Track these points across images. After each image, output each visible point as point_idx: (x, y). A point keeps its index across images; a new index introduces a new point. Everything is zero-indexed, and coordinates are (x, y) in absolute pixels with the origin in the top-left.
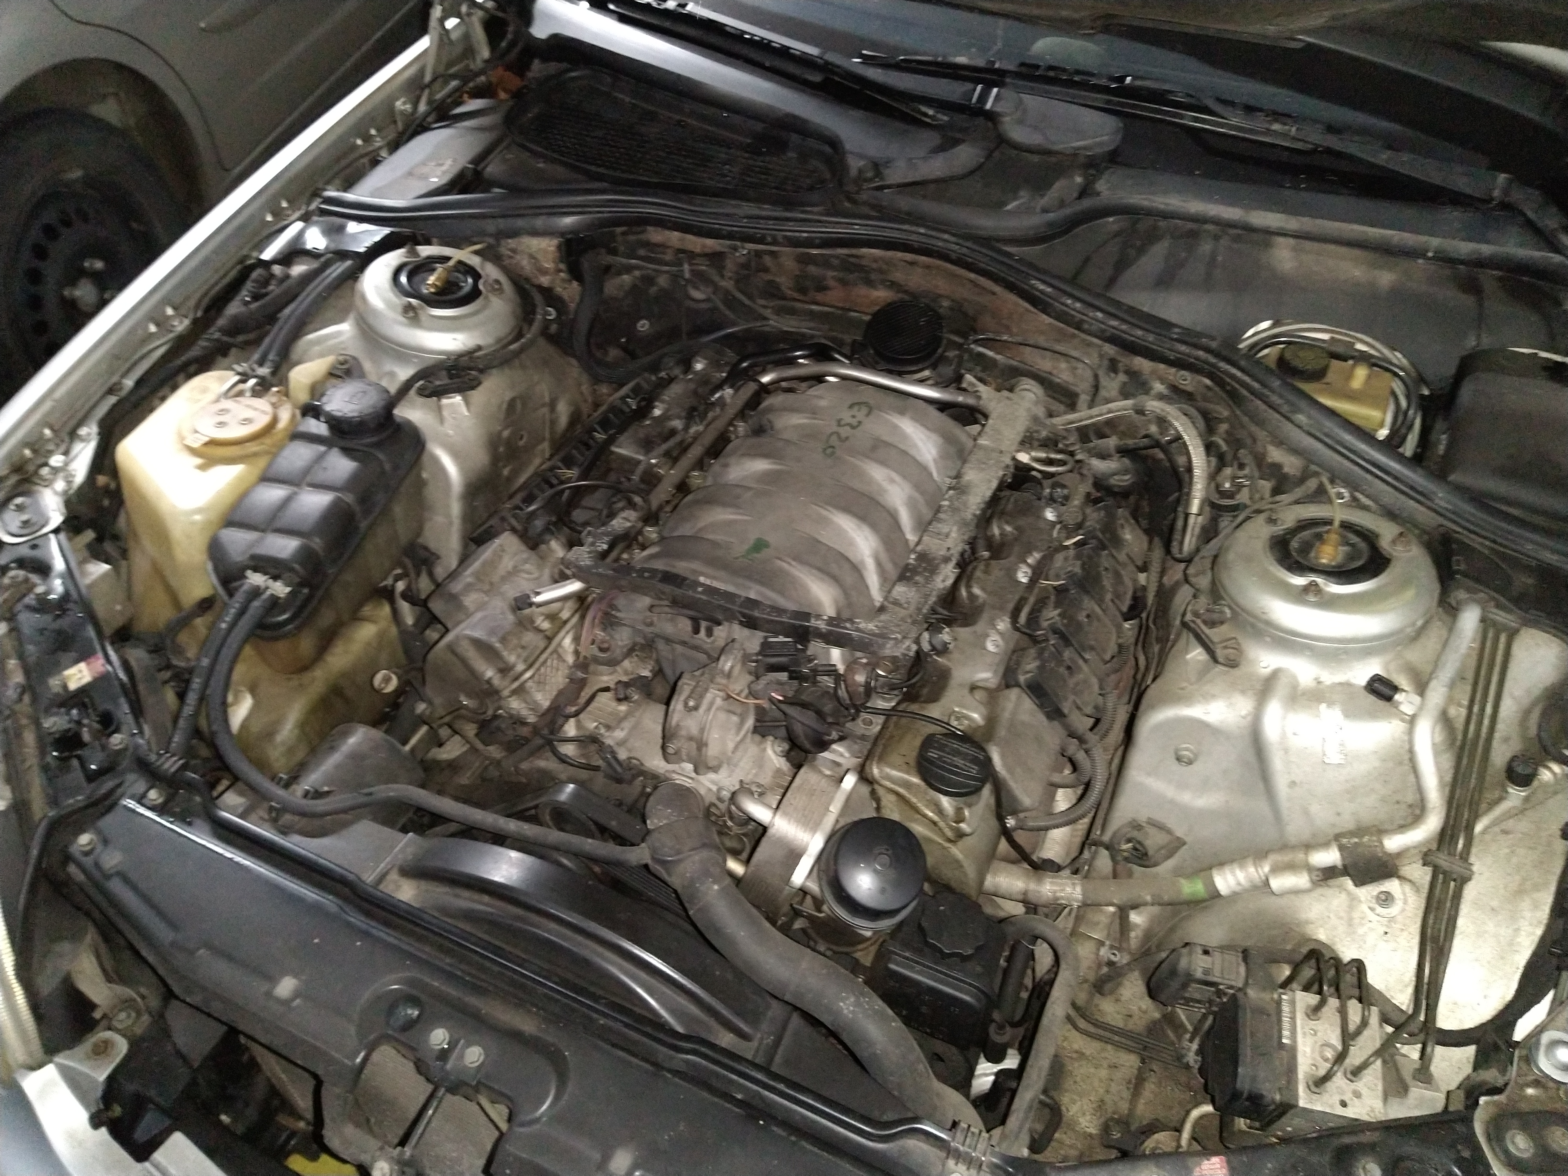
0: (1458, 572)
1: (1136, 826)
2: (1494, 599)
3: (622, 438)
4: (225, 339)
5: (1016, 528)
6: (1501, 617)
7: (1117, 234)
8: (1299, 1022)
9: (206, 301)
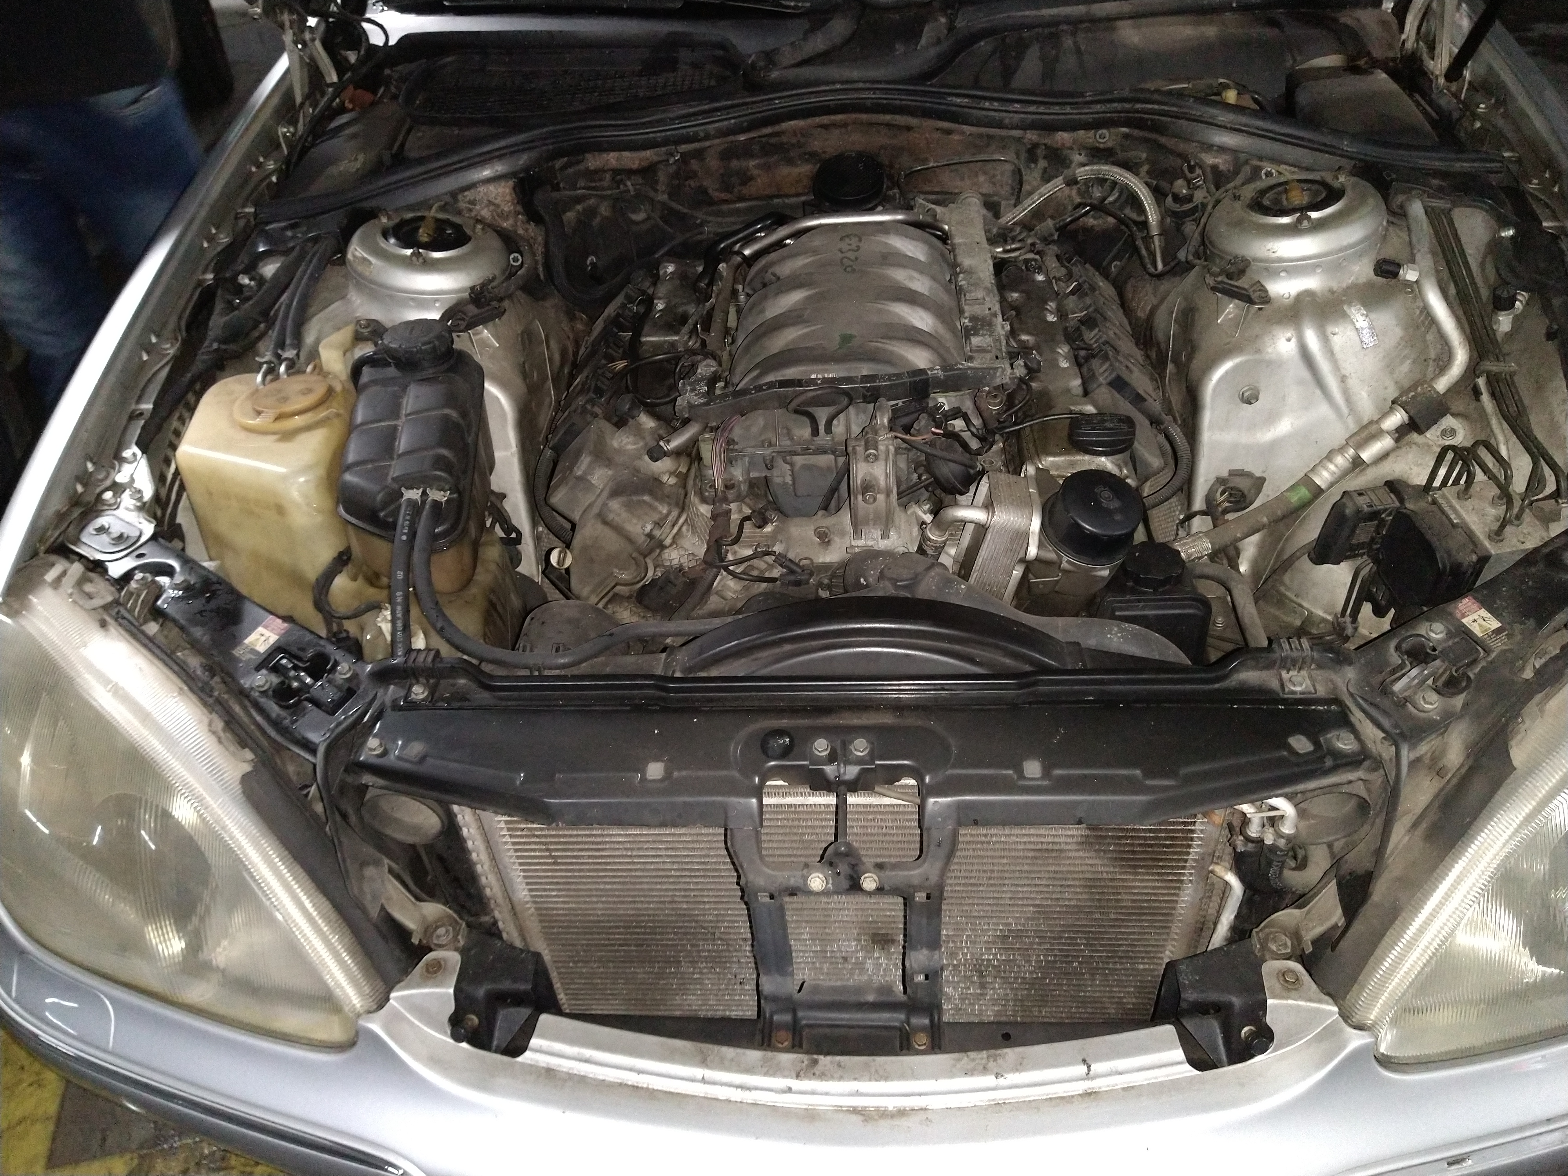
0: (1392, 180)
1: (1220, 481)
2: (1424, 192)
3: (646, 329)
4: (224, 347)
5: (1022, 292)
6: (1436, 203)
7: (994, 52)
8: (1458, 507)
9: (183, 323)
